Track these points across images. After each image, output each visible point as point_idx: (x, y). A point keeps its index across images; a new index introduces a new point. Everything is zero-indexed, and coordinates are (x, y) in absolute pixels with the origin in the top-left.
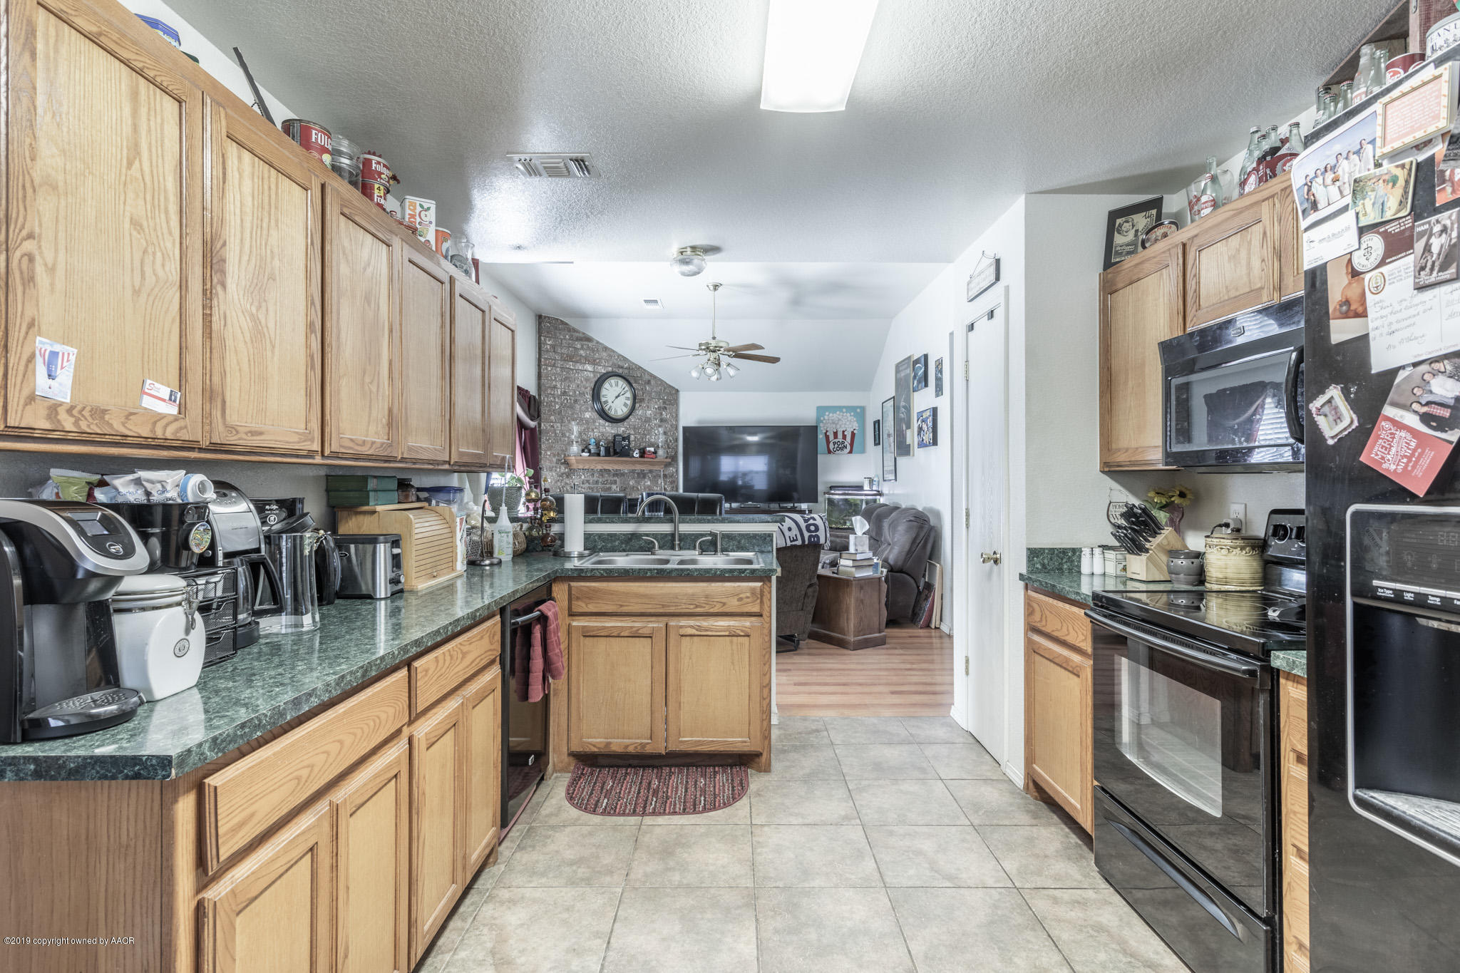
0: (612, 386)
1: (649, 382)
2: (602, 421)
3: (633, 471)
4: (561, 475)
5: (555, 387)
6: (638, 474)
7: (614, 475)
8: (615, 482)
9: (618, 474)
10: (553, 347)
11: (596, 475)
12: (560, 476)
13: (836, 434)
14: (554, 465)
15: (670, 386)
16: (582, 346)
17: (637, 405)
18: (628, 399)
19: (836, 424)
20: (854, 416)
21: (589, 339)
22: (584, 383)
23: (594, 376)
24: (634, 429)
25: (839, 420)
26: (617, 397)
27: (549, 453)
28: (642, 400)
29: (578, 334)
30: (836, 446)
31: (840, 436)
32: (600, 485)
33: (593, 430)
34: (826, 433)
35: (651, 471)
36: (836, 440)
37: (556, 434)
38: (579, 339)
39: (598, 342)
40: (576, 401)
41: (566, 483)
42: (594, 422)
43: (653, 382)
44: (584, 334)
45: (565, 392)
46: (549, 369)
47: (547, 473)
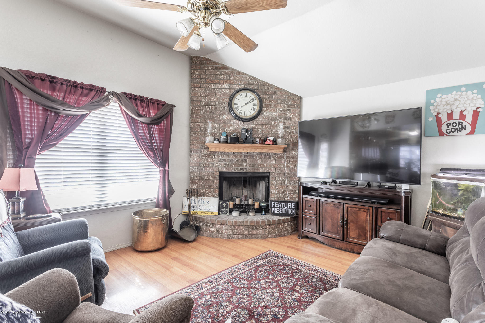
0: (242, 97)
1: (275, 93)
2: (236, 121)
3: (261, 154)
4: (205, 156)
5: (201, 101)
6: (265, 156)
7: (245, 156)
8: (246, 161)
9: (247, 155)
10: (200, 75)
11: (231, 156)
12: (203, 156)
13: (450, 116)
14: (199, 149)
15: (293, 95)
16: (221, 73)
17: (265, 109)
18: (255, 105)
19: (451, 105)
20: (478, 93)
21: (226, 68)
22: (222, 96)
23: (230, 92)
24: (262, 125)
25: (456, 100)
26: (246, 104)
27: (195, 142)
28: (268, 106)
29: (217, 66)
30: (451, 127)
31: (456, 117)
32: (233, 163)
33: (229, 127)
34: (437, 116)
35: (275, 154)
36: (451, 122)
37: (201, 130)
38: (217, 69)
39: (233, 69)
40: (216, 109)
41: (208, 161)
42: (229, 121)
43: (278, 93)
44: (222, 65)
45: (208, 103)
46: (197, 89)
47: (194, 154)
